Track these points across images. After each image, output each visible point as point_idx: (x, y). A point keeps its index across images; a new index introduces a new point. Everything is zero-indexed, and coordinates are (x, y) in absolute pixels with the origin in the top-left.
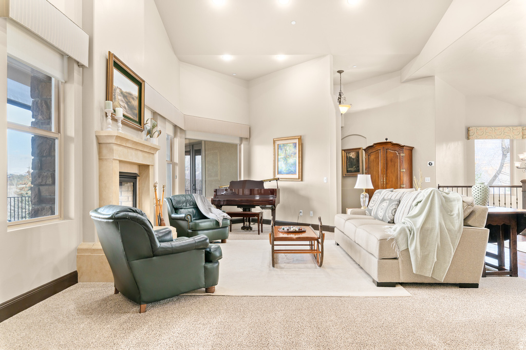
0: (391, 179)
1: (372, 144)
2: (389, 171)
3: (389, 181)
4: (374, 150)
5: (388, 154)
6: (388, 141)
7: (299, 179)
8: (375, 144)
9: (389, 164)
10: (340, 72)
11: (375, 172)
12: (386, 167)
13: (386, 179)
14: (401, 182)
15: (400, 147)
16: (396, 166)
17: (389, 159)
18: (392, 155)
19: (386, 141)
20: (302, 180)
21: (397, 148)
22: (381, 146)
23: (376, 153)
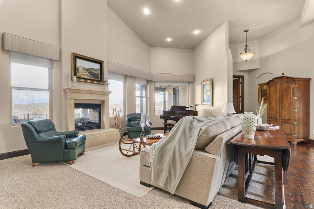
0: (285, 105)
1: (271, 79)
2: (284, 99)
3: (284, 107)
4: (273, 83)
5: (283, 86)
6: (284, 75)
7: (211, 105)
8: (274, 79)
9: (284, 93)
10: (246, 31)
11: (273, 100)
12: (282, 96)
13: (282, 105)
14: (293, 108)
15: (292, 80)
16: (289, 95)
17: (284, 89)
18: (286, 86)
19: (282, 76)
20: (213, 106)
21: (290, 81)
22: (279, 80)
23: (275, 85)
